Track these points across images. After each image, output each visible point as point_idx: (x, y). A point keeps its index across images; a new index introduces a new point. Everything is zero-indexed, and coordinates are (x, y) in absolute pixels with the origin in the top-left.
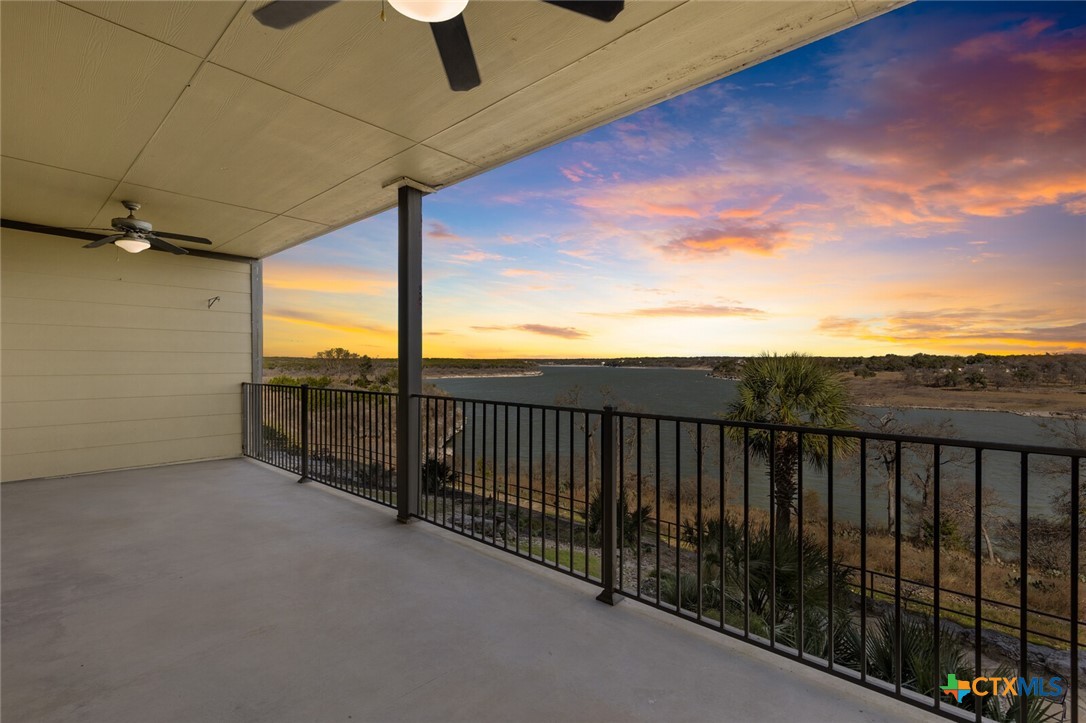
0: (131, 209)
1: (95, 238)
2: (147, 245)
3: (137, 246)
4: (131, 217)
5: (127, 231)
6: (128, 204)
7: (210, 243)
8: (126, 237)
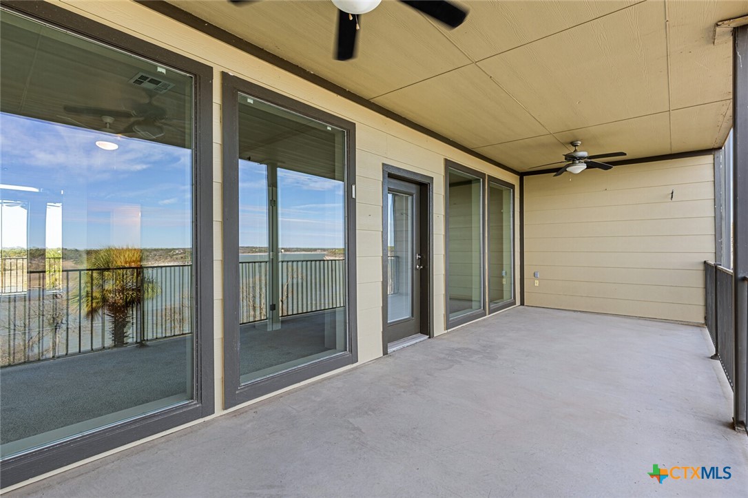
0: (575, 146)
1: (558, 171)
2: (584, 166)
3: (580, 168)
4: (575, 151)
5: (573, 161)
6: (573, 144)
7: (625, 154)
8: (573, 164)
